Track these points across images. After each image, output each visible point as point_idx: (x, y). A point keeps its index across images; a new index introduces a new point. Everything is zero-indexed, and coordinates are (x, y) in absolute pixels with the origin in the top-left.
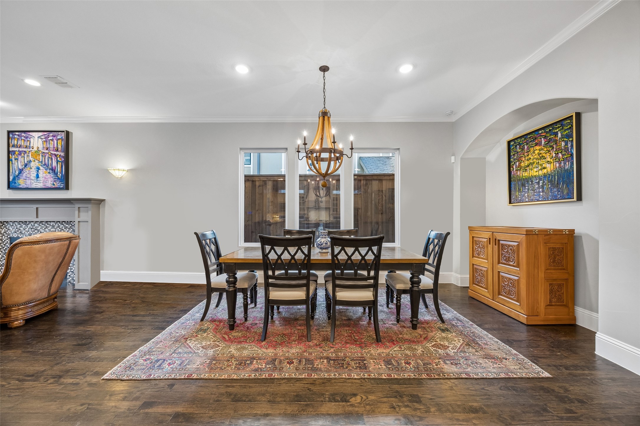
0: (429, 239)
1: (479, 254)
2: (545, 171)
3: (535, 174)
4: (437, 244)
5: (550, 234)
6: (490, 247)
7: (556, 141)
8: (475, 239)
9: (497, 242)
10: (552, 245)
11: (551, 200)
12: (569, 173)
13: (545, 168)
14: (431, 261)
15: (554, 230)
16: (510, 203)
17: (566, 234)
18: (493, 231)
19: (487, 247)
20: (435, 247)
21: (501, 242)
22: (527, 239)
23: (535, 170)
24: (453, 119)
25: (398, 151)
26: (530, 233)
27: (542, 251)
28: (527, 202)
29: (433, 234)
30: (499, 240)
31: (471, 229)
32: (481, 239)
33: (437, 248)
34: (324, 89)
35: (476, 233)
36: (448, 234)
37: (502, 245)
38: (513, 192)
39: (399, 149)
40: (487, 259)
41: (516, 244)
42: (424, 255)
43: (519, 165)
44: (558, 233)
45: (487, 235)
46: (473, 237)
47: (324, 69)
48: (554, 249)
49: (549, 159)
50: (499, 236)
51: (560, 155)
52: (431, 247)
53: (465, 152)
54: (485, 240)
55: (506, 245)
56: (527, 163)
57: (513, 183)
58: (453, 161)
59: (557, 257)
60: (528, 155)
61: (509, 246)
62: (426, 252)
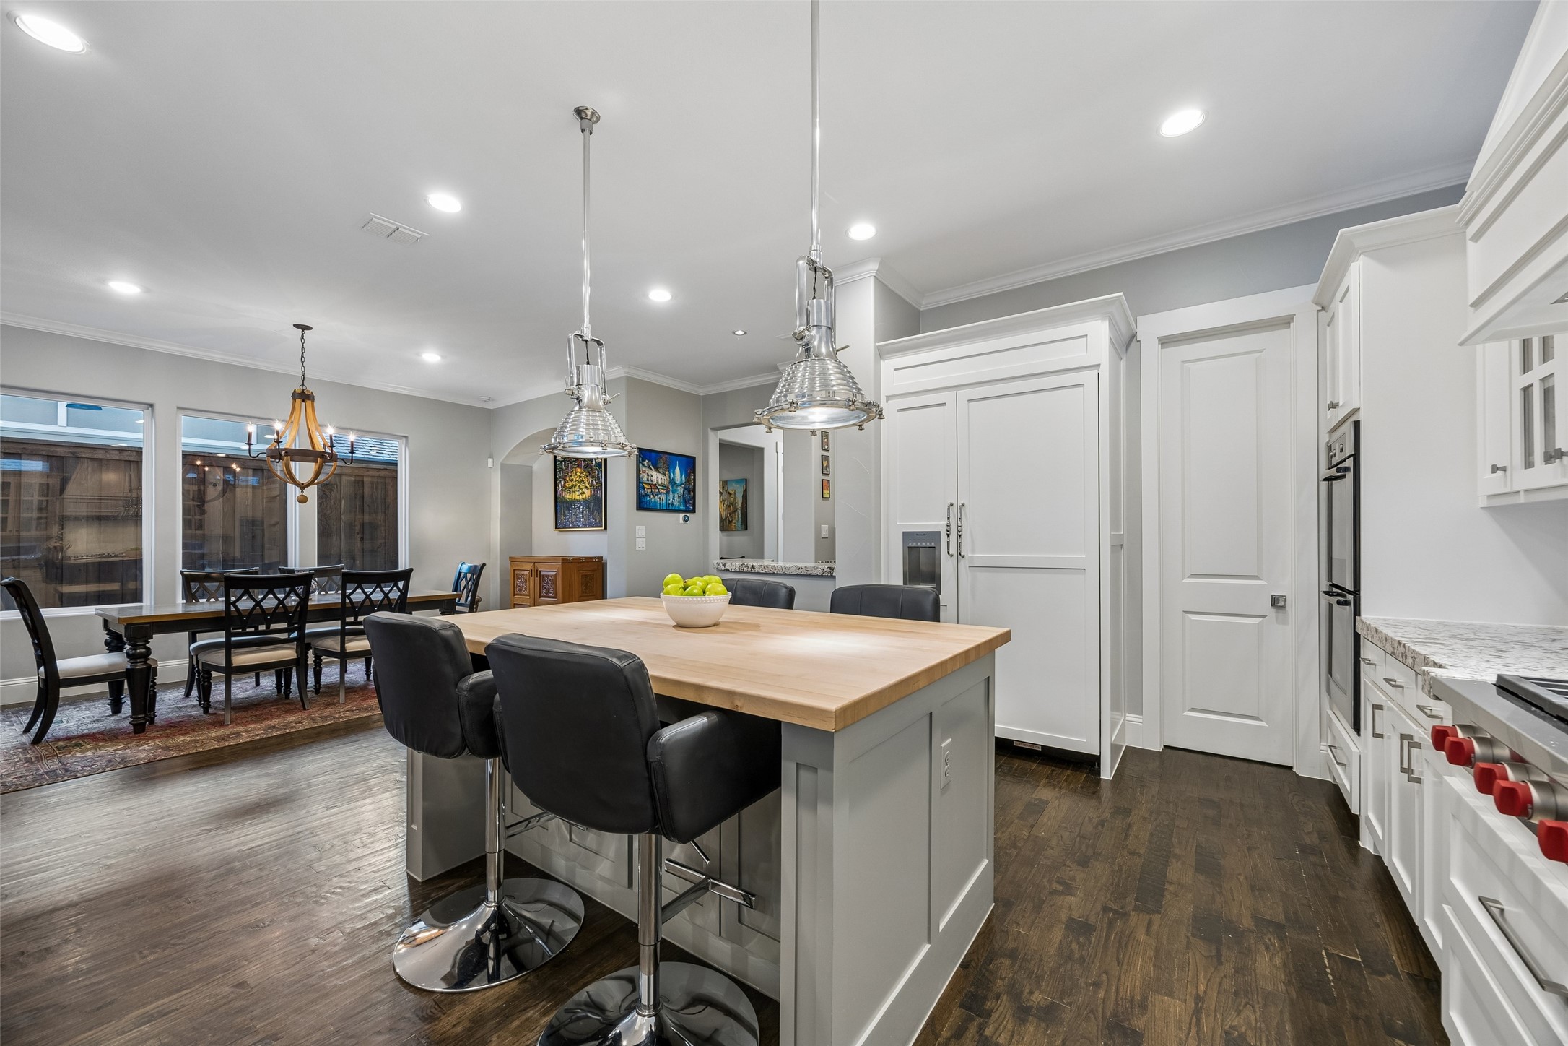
0: (460, 573)
1: (520, 591)
2: (584, 496)
3: (577, 498)
4: (470, 579)
5: (582, 562)
6: (532, 579)
7: (591, 468)
8: (516, 572)
9: (538, 573)
10: (584, 573)
11: (588, 527)
12: (600, 499)
13: (584, 493)
14: (462, 601)
15: (586, 558)
16: (556, 528)
17: (596, 561)
18: (536, 561)
19: (529, 580)
20: (467, 582)
21: (542, 573)
22: (562, 568)
23: (577, 493)
24: (491, 406)
25: (404, 440)
26: (565, 561)
27: (576, 578)
28: (570, 528)
29: (465, 568)
30: (540, 571)
31: (512, 560)
32: (523, 572)
33: (470, 583)
34: (302, 357)
35: (518, 565)
36: (484, 565)
37: (543, 575)
38: (559, 515)
39: (406, 437)
40: (529, 596)
41: (554, 573)
42: (455, 590)
43: (565, 485)
44: (589, 560)
45: (528, 566)
46: (514, 570)
47: (304, 328)
48: (586, 576)
49: (587, 485)
50: (541, 567)
51: (594, 483)
52: (463, 583)
53: (506, 457)
54: (527, 572)
55: (546, 576)
56: (571, 484)
57: (559, 504)
58: (490, 464)
59: (589, 584)
60: (571, 476)
61: (549, 576)
62: (456, 588)
